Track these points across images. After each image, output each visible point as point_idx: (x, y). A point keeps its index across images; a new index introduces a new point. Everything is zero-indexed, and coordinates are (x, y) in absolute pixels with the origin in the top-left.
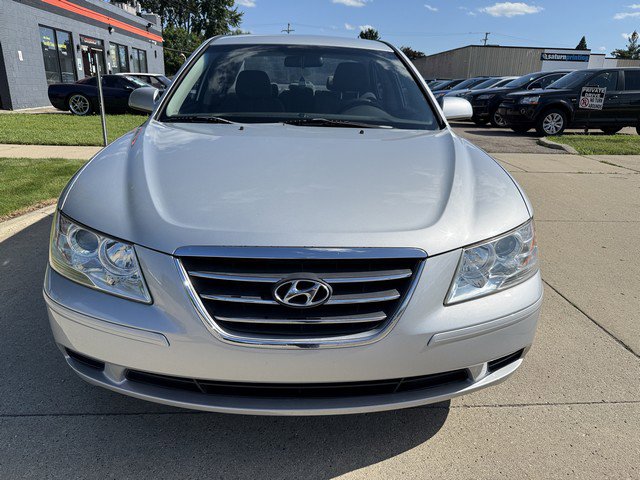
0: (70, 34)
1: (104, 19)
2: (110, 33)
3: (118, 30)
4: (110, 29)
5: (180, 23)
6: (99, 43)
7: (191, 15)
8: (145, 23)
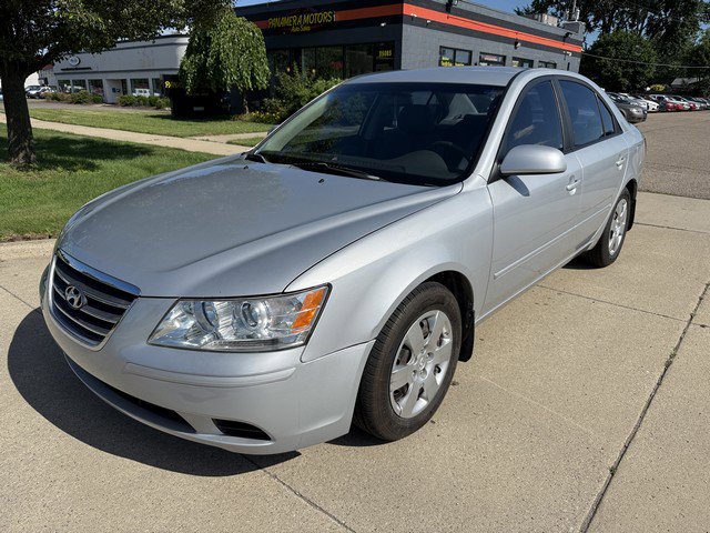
0: (471, 52)
1: (511, 34)
2: (516, 48)
3: (526, 44)
4: (516, 43)
5: (631, 26)
6: (500, 59)
7: (649, 14)
8: (562, 33)
